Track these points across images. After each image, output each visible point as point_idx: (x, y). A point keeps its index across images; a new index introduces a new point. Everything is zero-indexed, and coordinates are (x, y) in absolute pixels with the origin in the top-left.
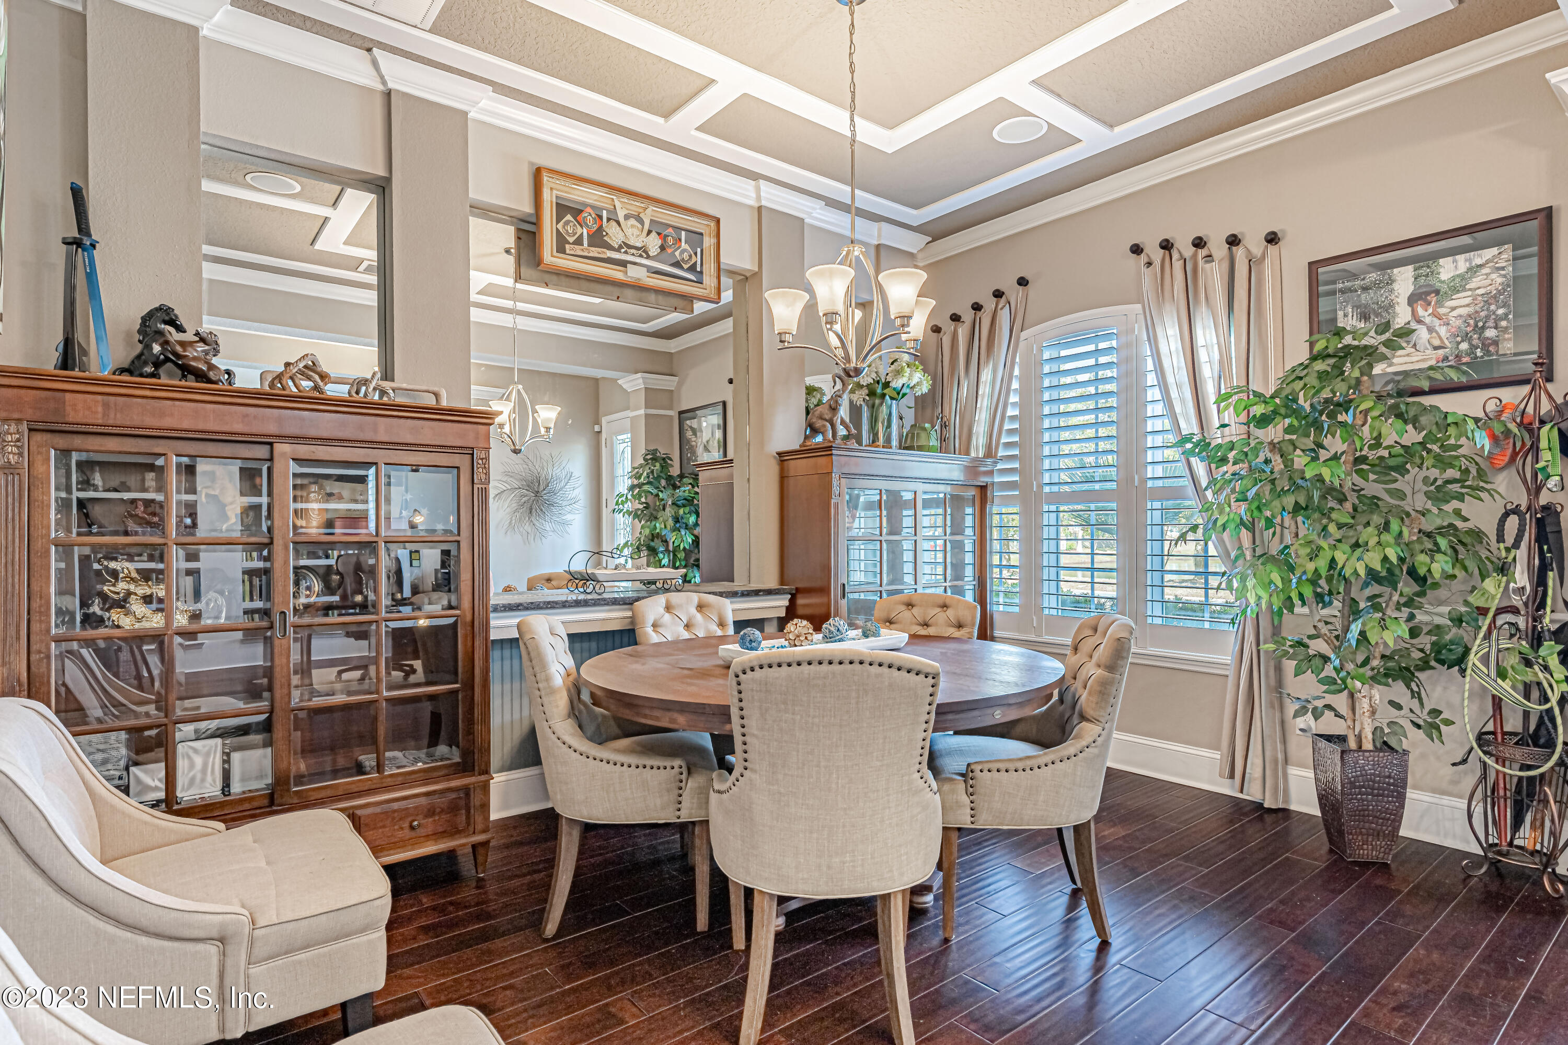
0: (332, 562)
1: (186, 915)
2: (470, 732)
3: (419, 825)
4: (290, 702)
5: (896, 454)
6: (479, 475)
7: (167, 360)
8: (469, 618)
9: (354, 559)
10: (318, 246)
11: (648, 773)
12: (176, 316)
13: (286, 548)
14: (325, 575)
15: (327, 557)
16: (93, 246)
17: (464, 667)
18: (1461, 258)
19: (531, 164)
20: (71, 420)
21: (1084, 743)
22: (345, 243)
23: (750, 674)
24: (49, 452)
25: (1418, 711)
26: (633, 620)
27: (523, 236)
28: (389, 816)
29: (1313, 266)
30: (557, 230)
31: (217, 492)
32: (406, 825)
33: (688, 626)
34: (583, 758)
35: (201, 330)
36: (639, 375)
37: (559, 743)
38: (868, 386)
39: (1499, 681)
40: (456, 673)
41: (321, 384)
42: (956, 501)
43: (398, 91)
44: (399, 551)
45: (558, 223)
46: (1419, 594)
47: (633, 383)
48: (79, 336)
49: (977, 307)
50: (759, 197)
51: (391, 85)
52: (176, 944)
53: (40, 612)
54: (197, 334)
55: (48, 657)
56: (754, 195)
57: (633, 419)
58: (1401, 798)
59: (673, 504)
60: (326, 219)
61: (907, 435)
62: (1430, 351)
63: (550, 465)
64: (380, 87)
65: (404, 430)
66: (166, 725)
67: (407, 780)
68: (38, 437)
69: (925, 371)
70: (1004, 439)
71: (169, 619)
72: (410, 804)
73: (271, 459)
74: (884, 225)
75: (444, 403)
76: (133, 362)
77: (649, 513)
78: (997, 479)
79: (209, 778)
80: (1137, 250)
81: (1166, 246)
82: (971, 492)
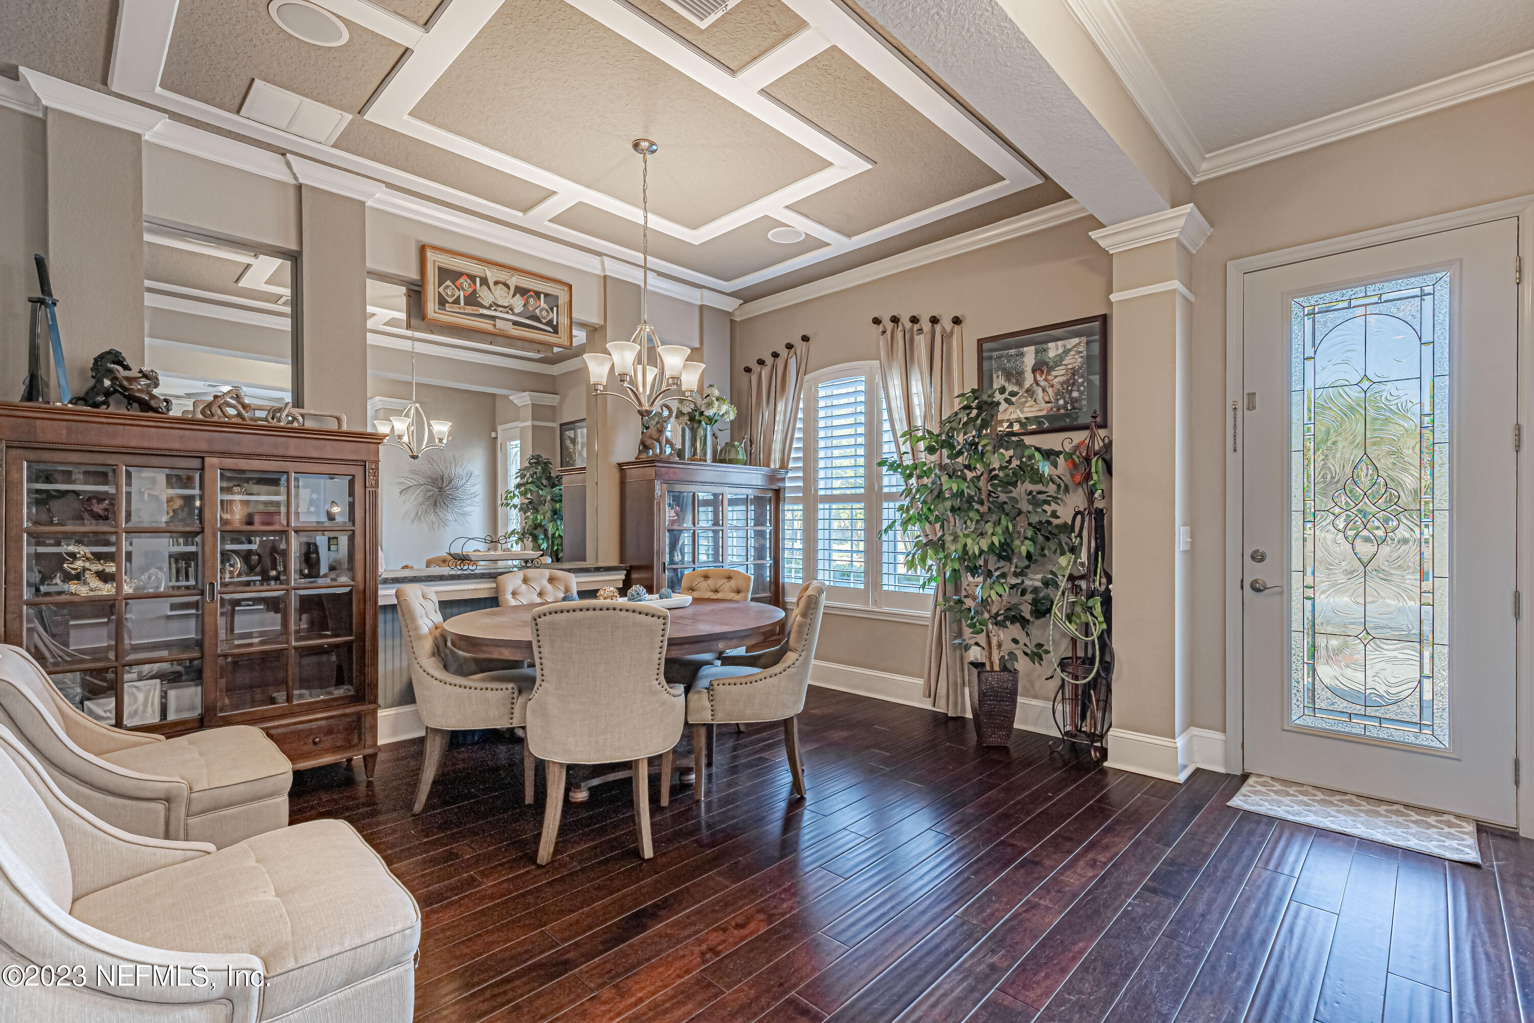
0: (254, 547)
1: (142, 782)
2: (362, 672)
3: (320, 741)
4: (217, 649)
5: (710, 466)
6: (370, 480)
7: (116, 391)
8: (361, 587)
9: (270, 545)
10: (242, 284)
11: (489, 693)
12: (123, 358)
13: (215, 535)
14: (246, 556)
15: (250, 542)
16: (54, 304)
17: (357, 624)
18: (1060, 343)
19: (418, 241)
20: (41, 440)
21: (786, 665)
22: (266, 283)
23: (543, 618)
24: (22, 464)
25: (1028, 644)
26: (497, 589)
27: (412, 294)
28: (298, 735)
29: (980, 342)
30: (439, 293)
31: (157, 493)
32: (310, 741)
33: (540, 594)
34: (442, 684)
35: (144, 369)
36: (527, 393)
37: (425, 674)
38: (689, 413)
39: (1067, 623)
40: (351, 629)
41: (243, 412)
42: (759, 501)
43: (307, 186)
44: (318, 538)
45: (439, 287)
46: (1028, 567)
47: (522, 399)
48: (42, 372)
49: (775, 355)
50: (603, 268)
51: (301, 181)
52: (134, 803)
53: (15, 583)
54: (141, 371)
55: (21, 617)
56: (600, 267)
57: (522, 429)
58: (1014, 702)
59: (552, 500)
60: (248, 266)
61: (721, 450)
62: (1043, 405)
63: (453, 466)
64: (293, 182)
65: (310, 448)
66: (116, 667)
67: (311, 708)
68: (14, 453)
69: (732, 403)
70: (793, 455)
71: (119, 589)
72: (313, 725)
73: (203, 469)
74: (705, 291)
75: (345, 428)
76: (87, 393)
77: (531, 506)
78: (788, 484)
79: (149, 710)
80: (877, 321)
81: (895, 320)
82: (770, 494)
